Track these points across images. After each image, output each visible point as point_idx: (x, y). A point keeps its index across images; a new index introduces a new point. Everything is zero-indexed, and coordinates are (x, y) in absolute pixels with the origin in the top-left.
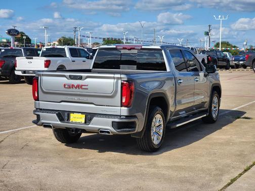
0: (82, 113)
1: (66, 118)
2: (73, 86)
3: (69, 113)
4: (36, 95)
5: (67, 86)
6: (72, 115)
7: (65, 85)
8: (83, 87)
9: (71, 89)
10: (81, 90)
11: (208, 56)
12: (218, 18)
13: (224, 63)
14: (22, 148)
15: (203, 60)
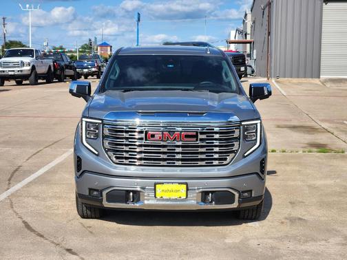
11: (54, 62)
12: (26, 8)
13: (71, 72)
14: (91, 232)
15: (50, 67)
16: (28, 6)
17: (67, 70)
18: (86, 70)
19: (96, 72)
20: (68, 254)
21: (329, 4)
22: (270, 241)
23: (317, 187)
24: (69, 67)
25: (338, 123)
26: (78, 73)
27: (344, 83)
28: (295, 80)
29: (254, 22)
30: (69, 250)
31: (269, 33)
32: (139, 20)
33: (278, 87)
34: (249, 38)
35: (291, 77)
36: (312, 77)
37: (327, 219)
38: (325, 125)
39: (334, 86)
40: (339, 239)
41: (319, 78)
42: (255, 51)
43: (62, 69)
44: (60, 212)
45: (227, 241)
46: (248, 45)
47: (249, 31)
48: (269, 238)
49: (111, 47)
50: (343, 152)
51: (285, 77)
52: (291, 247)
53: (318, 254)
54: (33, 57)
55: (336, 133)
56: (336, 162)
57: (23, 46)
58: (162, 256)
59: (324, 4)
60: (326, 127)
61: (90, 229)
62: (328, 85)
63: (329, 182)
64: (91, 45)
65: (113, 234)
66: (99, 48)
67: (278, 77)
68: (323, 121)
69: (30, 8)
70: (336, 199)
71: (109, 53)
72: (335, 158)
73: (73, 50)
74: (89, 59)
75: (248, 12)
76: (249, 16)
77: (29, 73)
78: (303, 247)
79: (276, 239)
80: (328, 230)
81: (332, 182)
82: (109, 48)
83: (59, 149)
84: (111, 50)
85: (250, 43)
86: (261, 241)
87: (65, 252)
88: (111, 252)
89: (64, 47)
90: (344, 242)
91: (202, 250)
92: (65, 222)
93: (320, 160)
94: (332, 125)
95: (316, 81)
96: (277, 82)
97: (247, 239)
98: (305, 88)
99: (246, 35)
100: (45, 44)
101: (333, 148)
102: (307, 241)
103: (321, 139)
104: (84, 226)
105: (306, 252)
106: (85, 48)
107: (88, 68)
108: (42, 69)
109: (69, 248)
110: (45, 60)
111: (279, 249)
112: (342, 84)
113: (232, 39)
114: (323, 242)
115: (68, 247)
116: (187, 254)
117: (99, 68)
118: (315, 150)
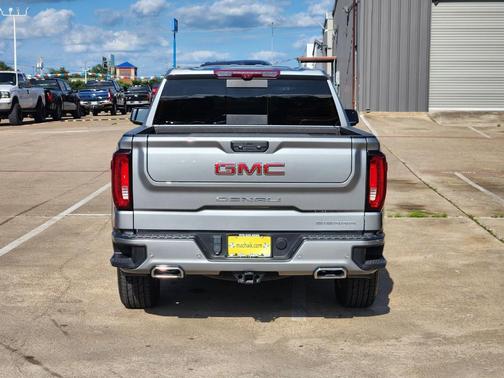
0: (262, 233)
1: (217, 248)
2: (242, 167)
3: (225, 235)
4: (126, 196)
5: (222, 169)
6: (231, 240)
7: (217, 167)
8: (271, 169)
9: (236, 177)
10: (263, 177)
11: (46, 92)
12: (8, 13)
13: (72, 106)
14: (65, 333)
15: (40, 99)
16: (11, 10)
17: (65, 103)
18: (94, 103)
19: (109, 105)
20: (27, 363)
21: (440, 4)
22: (319, 341)
23: (399, 265)
24: (70, 98)
25: (447, 175)
26: (83, 107)
27: (463, 118)
28: (393, 115)
29: (336, 31)
30: (30, 359)
31: (355, 47)
32: (176, 29)
33: (368, 125)
34: (330, 55)
35: (388, 110)
36: (417, 110)
37: (404, 309)
38: (427, 178)
39: (448, 122)
40: (415, 337)
41: (427, 111)
42: (338, 73)
43: (59, 101)
44: (25, 304)
45: (257, 342)
46: (329, 64)
47: (330, 44)
48: (317, 337)
49: (136, 69)
50: (445, 216)
51: (378, 110)
52: (346, 349)
53: (382, 358)
54: (14, 84)
55: (439, 189)
56: (431, 230)
57: (7, 69)
58: (162, 365)
59: (433, 4)
60: (427, 181)
61: (65, 329)
62: (440, 121)
63: (417, 258)
64: (105, 66)
65: (97, 335)
66: (118, 71)
67: (368, 111)
68: (424, 172)
69: (14, 13)
70: (424, 282)
71: (133, 77)
72: (432, 224)
73: (80, 73)
74: (99, 87)
75: (329, 16)
76: (330, 24)
77: (9, 107)
78: (364, 349)
79: (327, 337)
80: (403, 325)
81: (422, 257)
82: (133, 71)
83: (38, 217)
84: (136, 73)
85: (331, 61)
86: (305, 341)
87: (23, 360)
88: (89, 360)
89: (66, 70)
90: (422, 341)
91: (219, 355)
92: (30, 320)
93: (410, 228)
94: (436, 178)
95: (423, 116)
96: (367, 117)
97: (286, 339)
98: (407, 126)
99: (326, 50)
100: (39, 65)
101: (432, 210)
102: (370, 340)
103: (418, 198)
104: (56, 324)
105: (366, 355)
106: (98, 72)
107: (98, 100)
108: (27, 102)
109: (31, 355)
110: (33, 89)
111: (329, 351)
112: (460, 120)
113: (309, 55)
114: (393, 341)
115: (28, 354)
116: (196, 361)
117: (114, 99)
118: (405, 213)
